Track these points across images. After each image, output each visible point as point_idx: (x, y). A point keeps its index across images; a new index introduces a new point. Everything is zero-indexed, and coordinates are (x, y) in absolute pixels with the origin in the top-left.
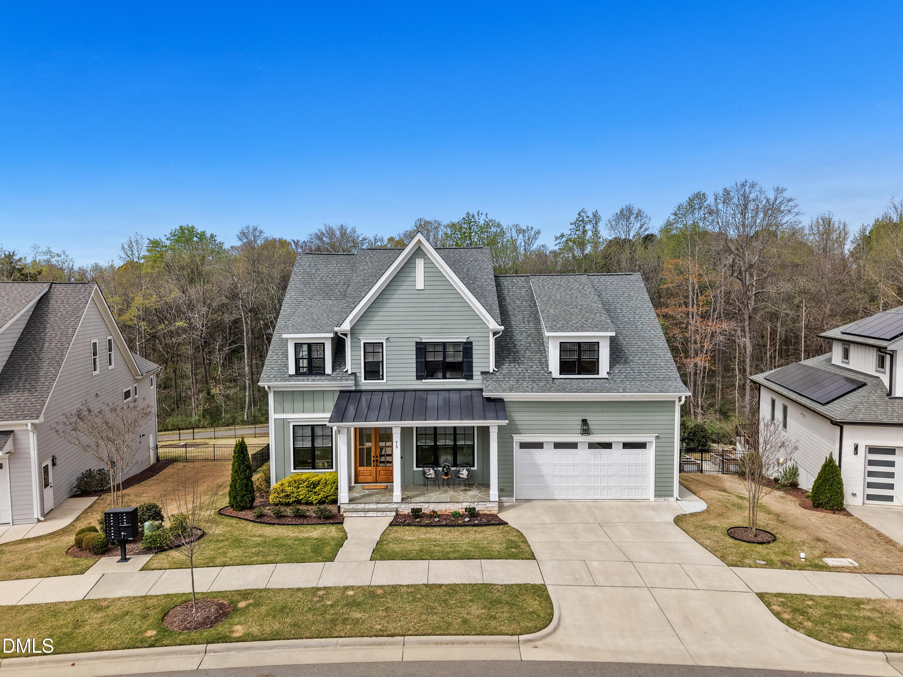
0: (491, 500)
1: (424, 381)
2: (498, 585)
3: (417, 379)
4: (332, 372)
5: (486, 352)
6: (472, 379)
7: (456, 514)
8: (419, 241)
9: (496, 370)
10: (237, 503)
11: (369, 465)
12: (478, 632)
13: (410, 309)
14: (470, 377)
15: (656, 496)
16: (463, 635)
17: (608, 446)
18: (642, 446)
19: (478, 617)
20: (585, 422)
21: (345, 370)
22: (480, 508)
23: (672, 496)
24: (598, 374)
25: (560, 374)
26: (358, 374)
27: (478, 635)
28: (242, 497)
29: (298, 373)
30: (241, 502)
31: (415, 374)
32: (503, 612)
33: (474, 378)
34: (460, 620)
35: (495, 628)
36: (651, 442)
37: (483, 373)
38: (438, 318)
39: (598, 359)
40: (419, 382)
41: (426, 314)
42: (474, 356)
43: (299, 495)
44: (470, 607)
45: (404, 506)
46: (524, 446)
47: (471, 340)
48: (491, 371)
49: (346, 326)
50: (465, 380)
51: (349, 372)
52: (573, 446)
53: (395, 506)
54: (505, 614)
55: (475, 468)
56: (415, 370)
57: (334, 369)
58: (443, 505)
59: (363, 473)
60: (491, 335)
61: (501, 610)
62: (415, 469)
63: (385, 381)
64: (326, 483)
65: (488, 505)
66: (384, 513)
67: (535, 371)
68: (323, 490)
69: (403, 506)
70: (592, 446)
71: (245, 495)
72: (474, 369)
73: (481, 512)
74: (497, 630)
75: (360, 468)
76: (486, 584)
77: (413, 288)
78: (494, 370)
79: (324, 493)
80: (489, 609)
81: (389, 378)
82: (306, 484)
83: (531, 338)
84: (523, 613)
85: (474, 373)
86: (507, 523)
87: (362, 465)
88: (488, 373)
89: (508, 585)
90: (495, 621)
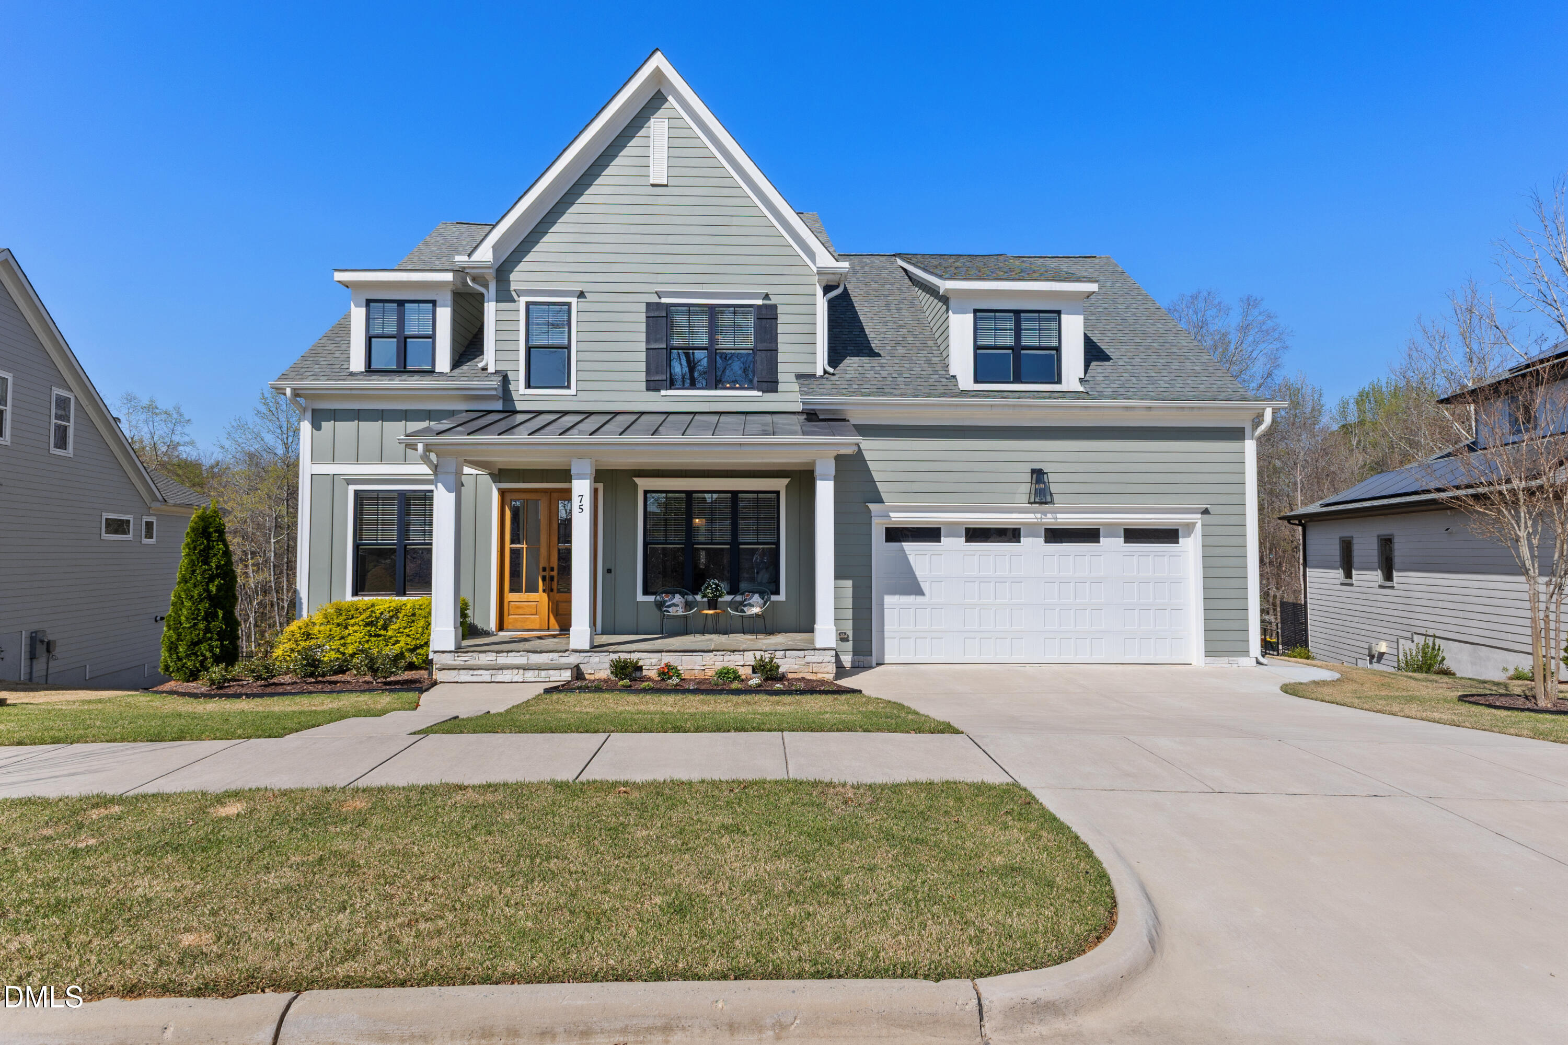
0: (818, 646)
1: (663, 392)
2: (844, 785)
3: (648, 389)
4: (451, 370)
5: (807, 329)
6: (776, 391)
7: (728, 673)
8: (658, 72)
9: (831, 370)
10: (180, 659)
11: (532, 588)
12: (745, 961)
13: (633, 229)
14: (770, 384)
15: (1209, 653)
16: (657, 976)
17: (1090, 535)
18: (1169, 535)
19: (750, 887)
20: (1038, 475)
21: (480, 365)
22: (788, 664)
23: (1246, 653)
24: (1059, 382)
25: (976, 381)
26: (511, 376)
27: (741, 975)
28: (195, 644)
29: (370, 370)
30: (188, 656)
31: (643, 376)
32: (872, 869)
33: (781, 387)
34: (658, 900)
35: (837, 938)
36: (1190, 527)
37: (799, 376)
38: (696, 250)
39: (1058, 349)
40: (652, 395)
41: (671, 239)
42: (780, 338)
43: (344, 645)
44: (720, 850)
45: (597, 659)
46: (895, 534)
47: (774, 300)
48: (820, 372)
49: (485, 254)
50: (760, 394)
51: (491, 369)
52: (1011, 534)
53: (573, 659)
54: (883, 878)
55: (782, 597)
56: (643, 367)
57: (456, 363)
58: (697, 657)
59: (518, 607)
60: (820, 292)
61: (866, 861)
62: (640, 597)
63: (573, 391)
64: (414, 615)
65: (811, 657)
66: (543, 673)
67: (918, 376)
68: (407, 631)
69: (595, 659)
70: (1055, 535)
71: (199, 642)
72: (781, 368)
73: (790, 676)
74: (846, 946)
75: (510, 597)
76: (798, 783)
77: (642, 181)
78: (825, 372)
79: (409, 640)
80: (806, 858)
81: (583, 385)
82: (363, 616)
83: (906, 330)
84: (965, 876)
85: (781, 377)
86: (860, 691)
87: (515, 588)
88: (813, 376)
89: (883, 787)
90: (839, 907)
